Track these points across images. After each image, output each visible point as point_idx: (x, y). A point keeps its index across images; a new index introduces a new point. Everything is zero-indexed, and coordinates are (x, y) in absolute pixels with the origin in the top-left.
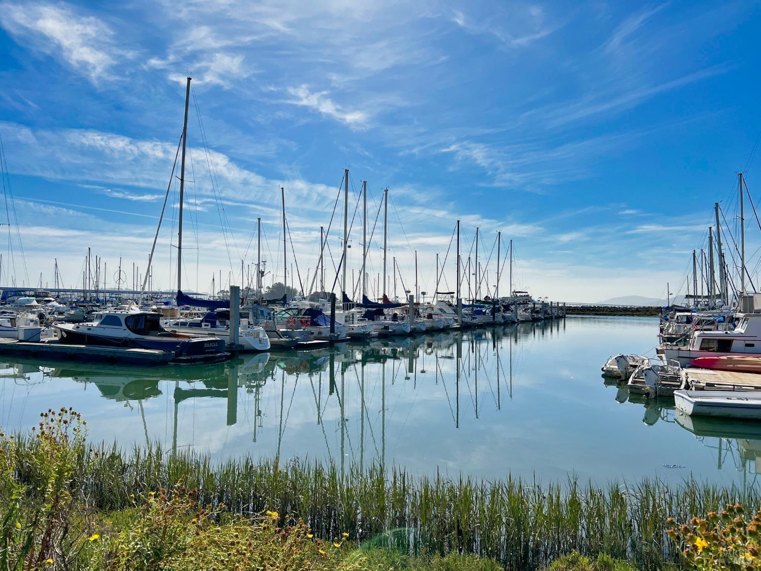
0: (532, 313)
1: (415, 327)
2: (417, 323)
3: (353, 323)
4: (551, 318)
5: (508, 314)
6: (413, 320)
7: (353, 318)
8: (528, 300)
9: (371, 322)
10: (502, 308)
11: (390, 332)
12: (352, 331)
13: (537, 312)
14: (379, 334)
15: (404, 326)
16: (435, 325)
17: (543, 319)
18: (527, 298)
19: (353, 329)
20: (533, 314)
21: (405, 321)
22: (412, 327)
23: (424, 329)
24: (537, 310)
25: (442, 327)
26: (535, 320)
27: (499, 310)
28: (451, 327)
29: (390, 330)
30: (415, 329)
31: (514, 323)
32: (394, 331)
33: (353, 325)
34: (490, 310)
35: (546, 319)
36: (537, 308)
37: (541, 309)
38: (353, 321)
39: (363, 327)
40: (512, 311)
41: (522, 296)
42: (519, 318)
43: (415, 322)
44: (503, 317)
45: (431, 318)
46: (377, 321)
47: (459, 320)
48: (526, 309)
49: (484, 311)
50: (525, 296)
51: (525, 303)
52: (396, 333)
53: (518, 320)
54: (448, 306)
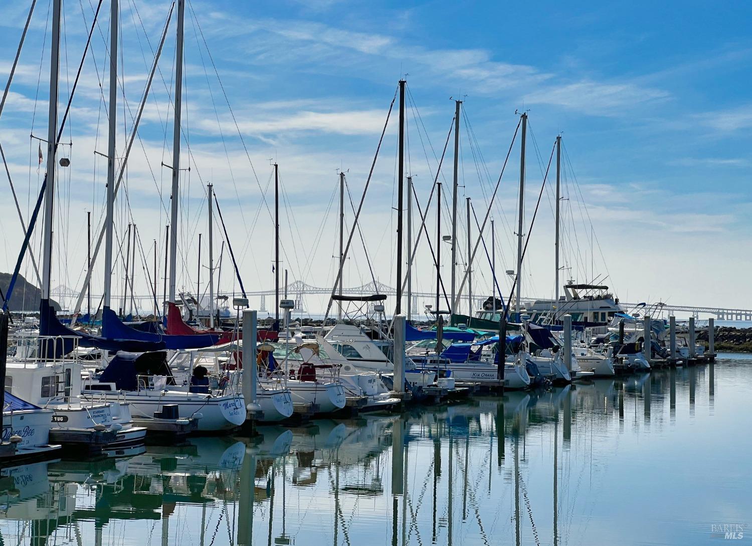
0: (615, 352)
1: (259, 407)
2: (266, 394)
3: (66, 401)
4: (673, 365)
5: (544, 358)
6: (254, 387)
7: (68, 383)
8: (607, 312)
9: (125, 396)
10: (529, 339)
11: (182, 426)
12: (64, 427)
13: (631, 349)
14: (148, 432)
15: (226, 405)
16: (321, 398)
17: (647, 370)
18: (603, 303)
19: (66, 419)
20: (619, 355)
21: (230, 391)
22: (250, 407)
23: (286, 412)
24: (631, 341)
25: (342, 405)
26: (624, 373)
27: (517, 346)
28: (371, 402)
29: (181, 420)
30: (259, 413)
31: (560, 383)
32: (194, 422)
33: (64, 407)
34: (492, 345)
35: (656, 367)
36: (631, 334)
37: (641, 339)
38: (67, 393)
39: (98, 413)
40: (556, 350)
41: (591, 298)
42: (575, 367)
43: (259, 391)
44: (531, 368)
45: (312, 378)
46: (143, 392)
47: (398, 383)
48: (599, 341)
49: (474, 349)
50: (599, 298)
51: (599, 322)
52: (200, 427)
53: (573, 374)
54: (367, 339)
